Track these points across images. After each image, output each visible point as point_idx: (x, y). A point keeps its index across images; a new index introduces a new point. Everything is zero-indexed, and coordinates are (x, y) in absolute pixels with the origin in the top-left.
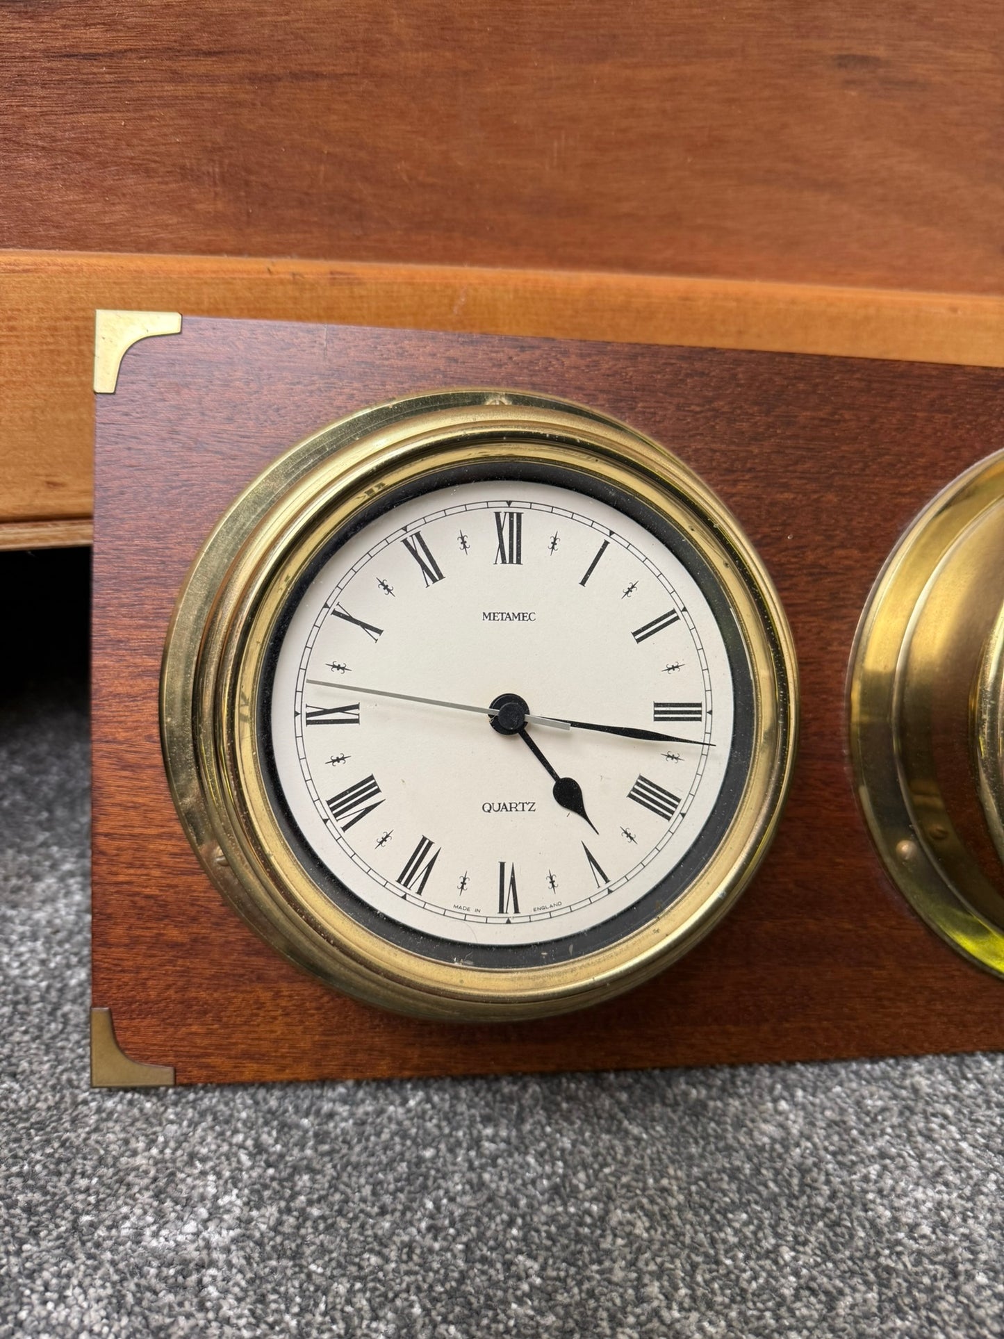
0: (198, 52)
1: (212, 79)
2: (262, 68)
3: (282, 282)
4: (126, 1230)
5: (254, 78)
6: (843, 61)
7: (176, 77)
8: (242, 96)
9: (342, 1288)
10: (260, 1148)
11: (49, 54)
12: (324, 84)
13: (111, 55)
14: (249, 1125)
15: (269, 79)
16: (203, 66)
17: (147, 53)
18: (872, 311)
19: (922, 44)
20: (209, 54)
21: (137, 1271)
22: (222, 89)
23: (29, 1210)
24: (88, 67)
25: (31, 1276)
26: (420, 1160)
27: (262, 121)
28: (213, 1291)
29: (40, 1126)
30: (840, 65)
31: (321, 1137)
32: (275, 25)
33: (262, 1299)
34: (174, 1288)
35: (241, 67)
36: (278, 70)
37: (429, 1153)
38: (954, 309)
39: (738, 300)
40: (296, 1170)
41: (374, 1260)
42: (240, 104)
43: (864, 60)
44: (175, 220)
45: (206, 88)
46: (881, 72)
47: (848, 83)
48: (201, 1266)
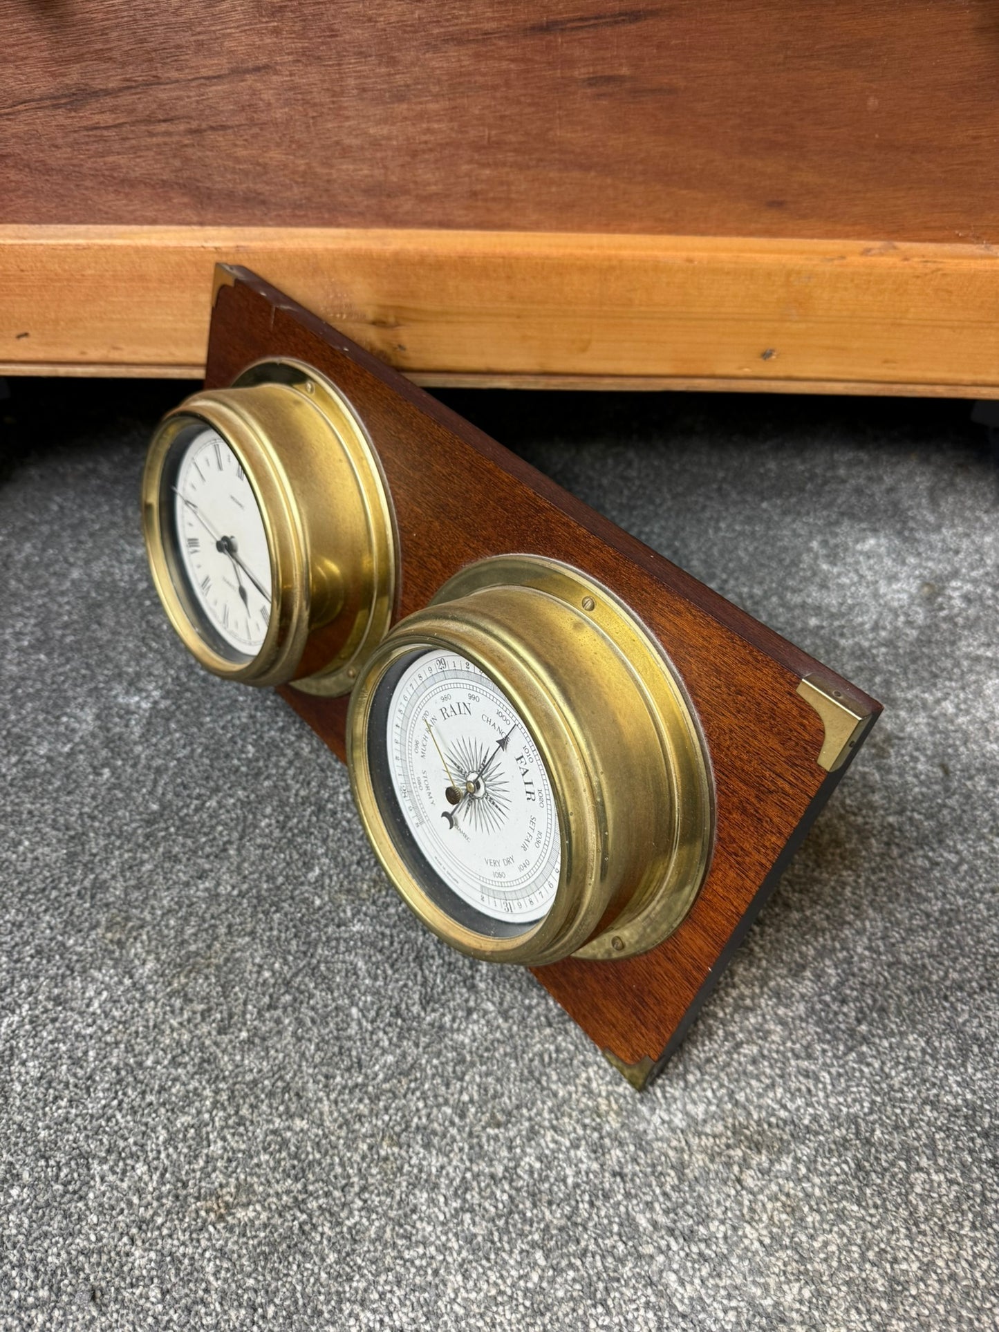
0: (160, 121)
1: (168, 134)
2: (194, 125)
3: (210, 252)
4: (114, 693)
5: (191, 132)
6: (592, 81)
7: (151, 134)
8: (187, 142)
9: (177, 735)
10: (178, 678)
11: (87, 129)
12: (230, 131)
13: (115, 126)
14: (180, 668)
15: (198, 131)
16: (163, 127)
17: (133, 123)
18: (615, 263)
19: (662, 62)
20: (165, 121)
21: (111, 708)
22: (175, 139)
23: (84, 676)
24: (105, 133)
25: (75, 698)
26: (236, 701)
27: (199, 154)
28: (133, 722)
29: (100, 647)
30: (590, 85)
31: (204, 680)
32: (197, 102)
33: (148, 731)
34: (121, 717)
35: (182, 127)
36: (204, 126)
37: (241, 699)
38: (690, 261)
39: (503, 257)
40: (187, 690)
41: (195, 730)
42: (186, 146)
43: (609, 79)
44: (164, 207)
45: (167, 139)
46: (628, 85)
47: (600, 96)
48: (133, 713)
